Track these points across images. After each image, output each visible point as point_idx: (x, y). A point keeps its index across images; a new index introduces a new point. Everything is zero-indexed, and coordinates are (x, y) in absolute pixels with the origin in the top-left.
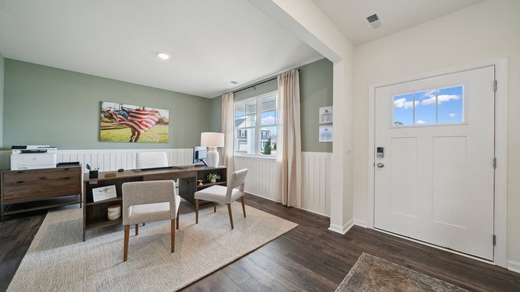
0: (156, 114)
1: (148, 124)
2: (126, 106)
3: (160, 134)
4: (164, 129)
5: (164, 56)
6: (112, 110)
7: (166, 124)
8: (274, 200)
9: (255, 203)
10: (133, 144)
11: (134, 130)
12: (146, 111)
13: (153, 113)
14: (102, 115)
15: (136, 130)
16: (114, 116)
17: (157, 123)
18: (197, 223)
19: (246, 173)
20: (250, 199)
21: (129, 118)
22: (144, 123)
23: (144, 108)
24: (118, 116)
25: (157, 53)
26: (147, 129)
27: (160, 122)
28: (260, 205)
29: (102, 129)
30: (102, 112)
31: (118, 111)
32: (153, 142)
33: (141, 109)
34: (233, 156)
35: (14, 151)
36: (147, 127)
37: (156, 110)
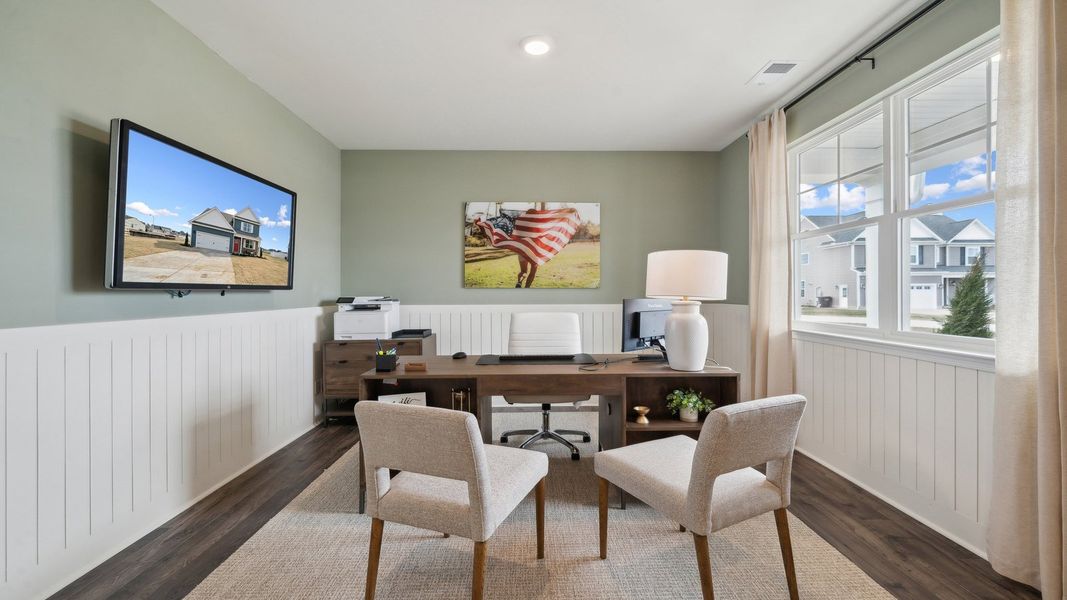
0: (569, 216)
1: (552, 244)
2: (510, 207)
3: (580, 267)
4: (590, 252)
5: (537, 48)
6: (483, 219)
7: (594, 238)
8: (983, 555)
9: (871, 538)
10: (523, 292)
11: (525, 260)
12: (548, 212)
13: (564, 214)
14: (468, 231)
15: (528, 259)
16: (488, 232)
17: (574, 238)
18: (603, 556)
19: (796, 410)
20: (848, 508)
21: (515, 233)
22: (544, 241)
23: (543, 205)
24: (495, 230)
25: (520, 44)
26: (550, 255)
27: (581, 235)
28: (892, 557)
29: (467, 262)
30: (467, 224)
31: (493, 219)
32: (565, 287)
33: (539, 208)
34: (790, 332)
35: (340, 305)
36: (551, 249)
37: (571, 205)
